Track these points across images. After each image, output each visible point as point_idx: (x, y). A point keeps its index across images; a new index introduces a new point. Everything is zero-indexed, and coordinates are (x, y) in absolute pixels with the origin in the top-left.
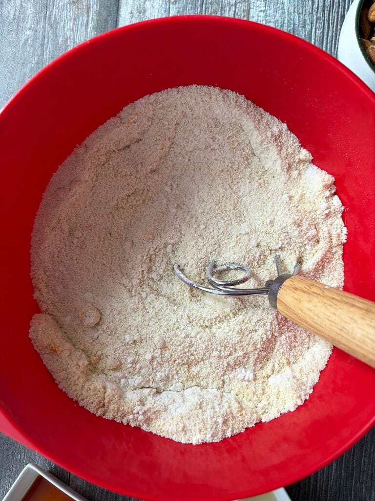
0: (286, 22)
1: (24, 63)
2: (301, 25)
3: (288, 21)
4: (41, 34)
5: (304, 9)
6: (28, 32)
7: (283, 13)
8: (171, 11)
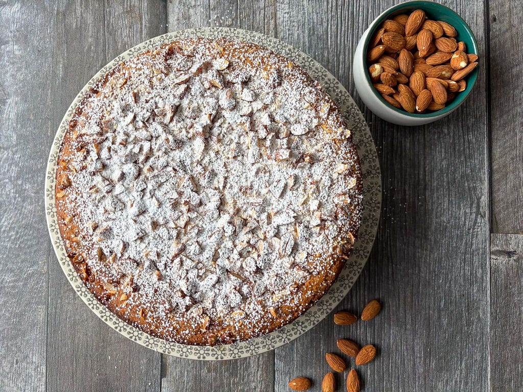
0: (307, 21)
1: (89, 67)
2: (319, 23)
3: (308, 19)
4: (101, 41)
5: (321, 9)
6: (90, 40)
7: (304, 13)
8: (211, 16)
